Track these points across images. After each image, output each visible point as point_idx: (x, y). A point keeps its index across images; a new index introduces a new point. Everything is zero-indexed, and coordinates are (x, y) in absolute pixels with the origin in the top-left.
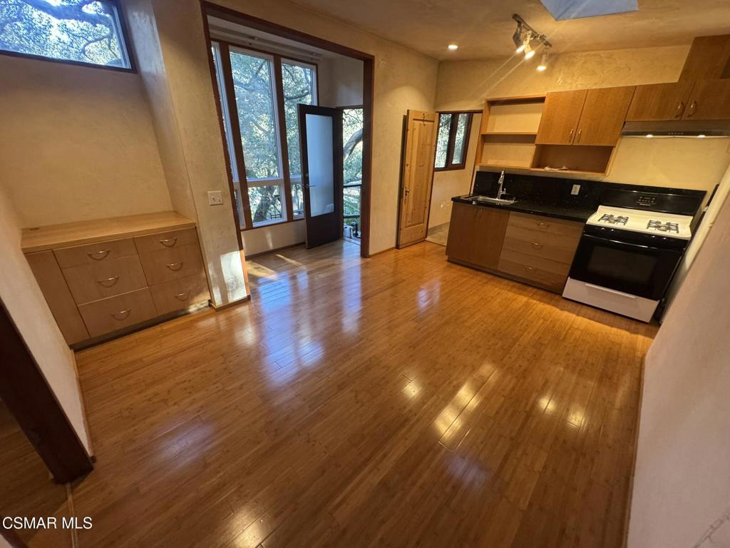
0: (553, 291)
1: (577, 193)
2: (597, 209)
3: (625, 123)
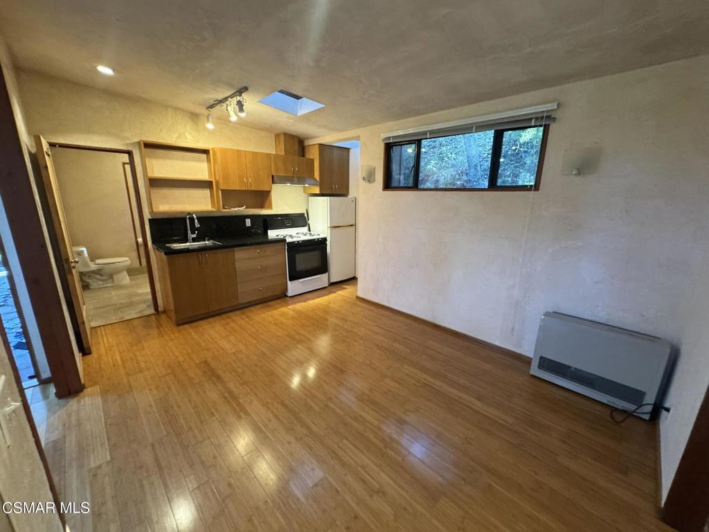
0: (282, 296)
1: (250, 225)
2: (266, 233)
3: (273, 176)
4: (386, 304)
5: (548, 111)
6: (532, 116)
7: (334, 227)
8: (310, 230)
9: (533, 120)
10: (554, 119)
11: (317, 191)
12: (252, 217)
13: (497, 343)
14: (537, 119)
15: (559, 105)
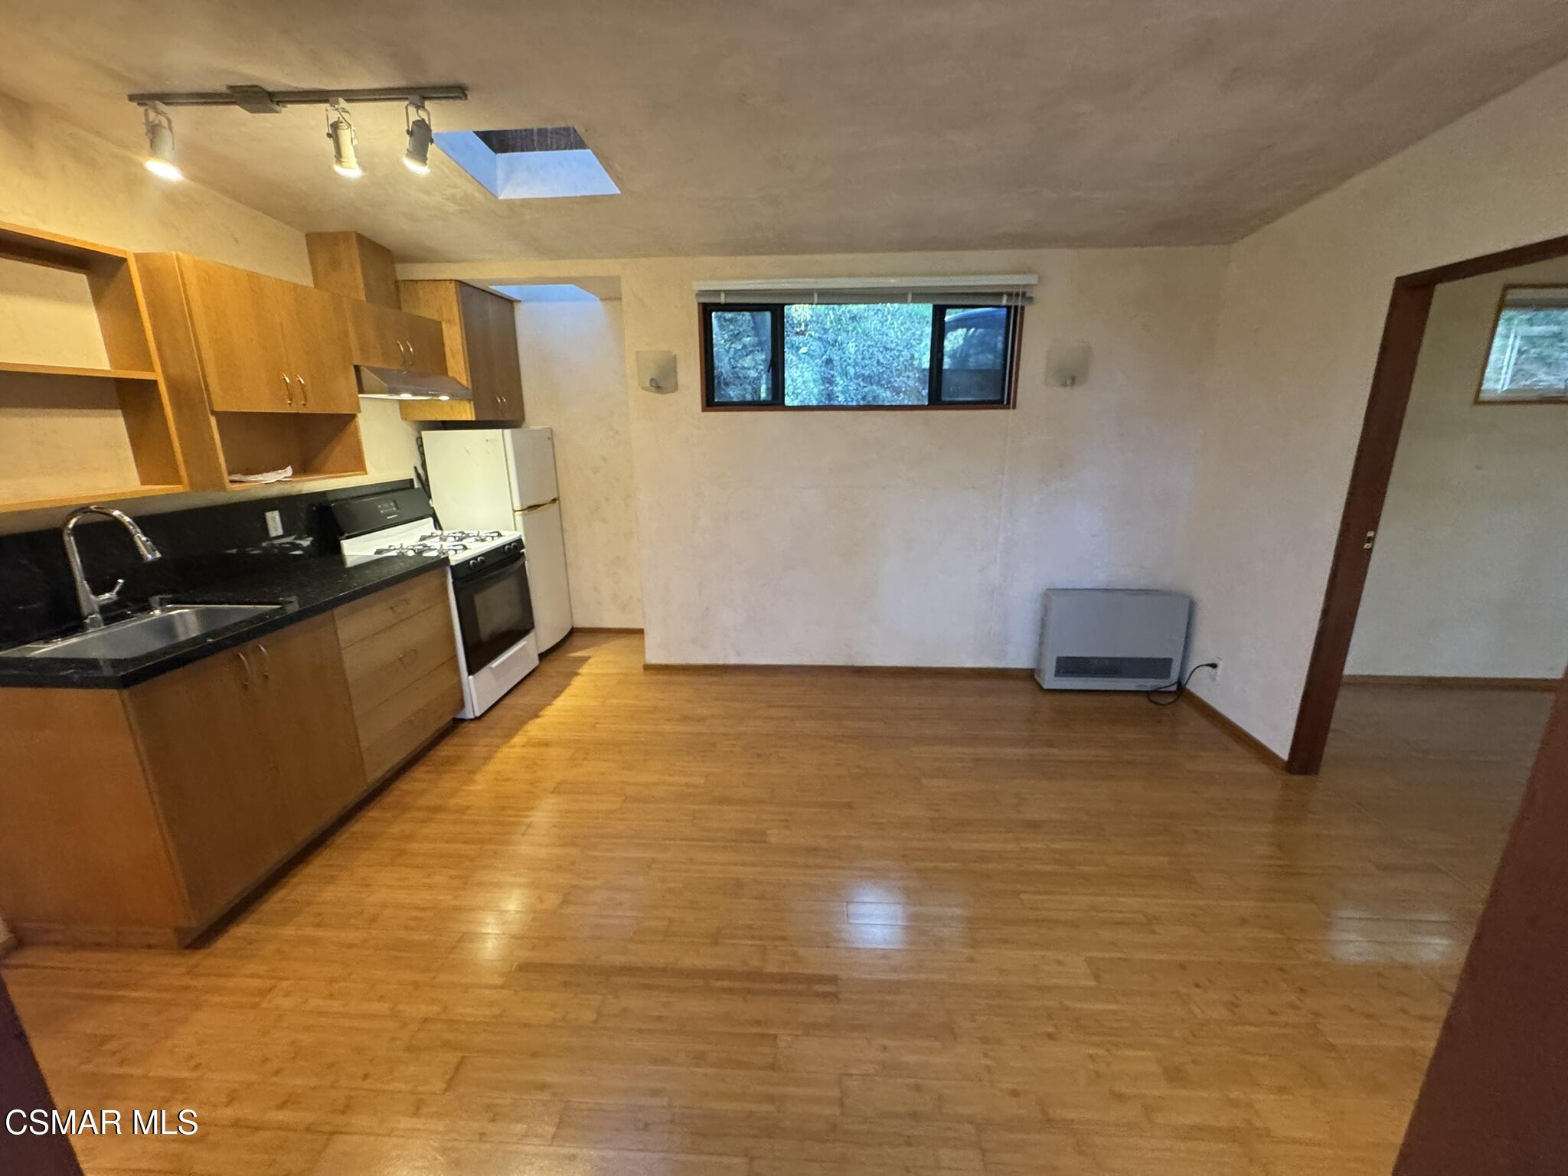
0: (456, 723)
1: (280, 532)
2: (338, 550)
3: (357, 368)
4: (733, 660)
5: (1024, 286)
6: (1004, 291)
7: (531, 508)
8: (437, 524)
9: (1005, 298)
10: (1031, 299)
11: (467, 413)
12: (286, 504)
13: (969, 663)
14: (1010, 295)
15: (1040, 279)
